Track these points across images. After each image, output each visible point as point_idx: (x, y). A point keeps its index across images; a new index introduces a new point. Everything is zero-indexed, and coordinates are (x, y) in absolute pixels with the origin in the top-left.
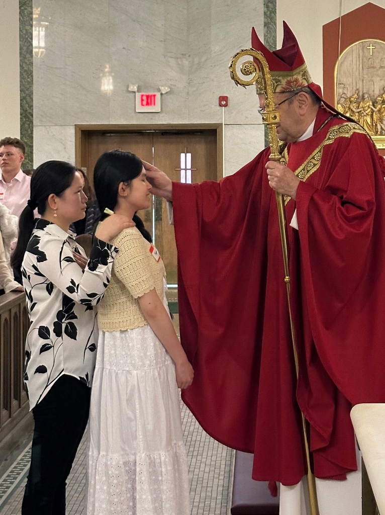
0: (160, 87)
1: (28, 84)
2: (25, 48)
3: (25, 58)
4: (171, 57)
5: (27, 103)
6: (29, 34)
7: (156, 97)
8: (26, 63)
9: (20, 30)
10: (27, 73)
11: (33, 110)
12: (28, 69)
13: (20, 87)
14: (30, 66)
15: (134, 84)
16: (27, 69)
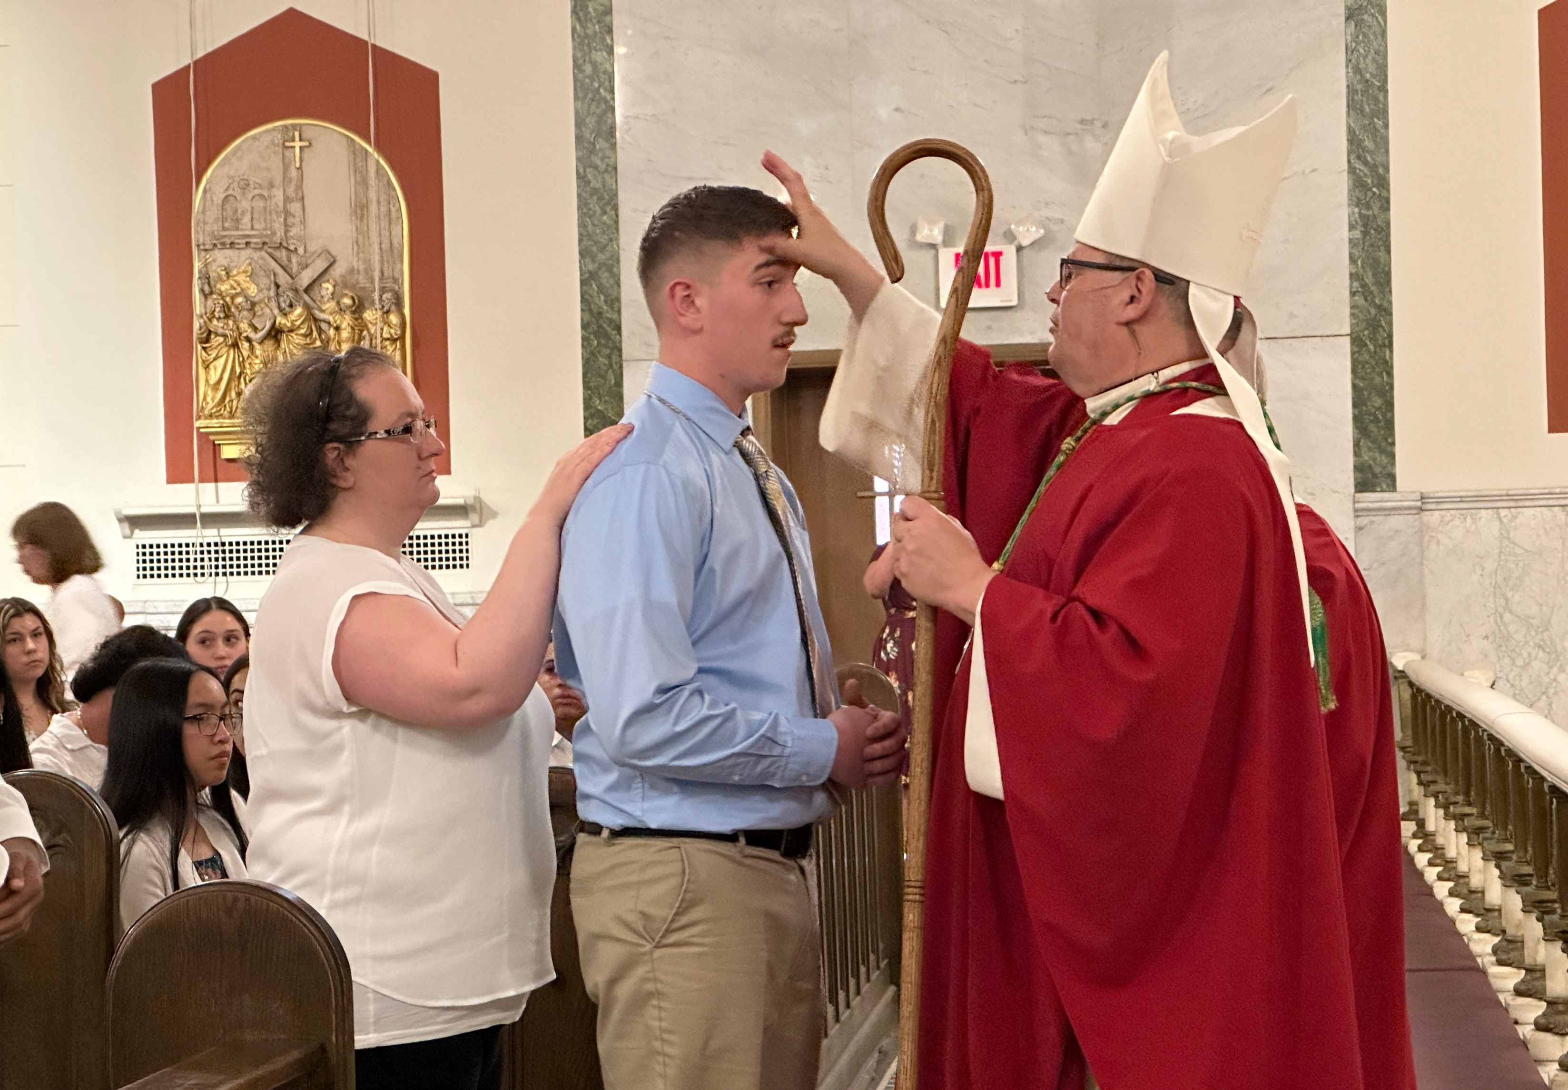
0: (1013, 227)
1: (604, 233)
2: (591, 121)
3: (592, 152)
4: (1046, 132)
5: (601, 289)
6: (602, 75)
7: (1001, 258)
8: (596, 168)
9: (577, 67)
10: (600, 199)
11: (619, 312)
12: (604, 186)
13: (580, 241)
14: (606, 176)
15: (932, 222)
16: (599, 185)
